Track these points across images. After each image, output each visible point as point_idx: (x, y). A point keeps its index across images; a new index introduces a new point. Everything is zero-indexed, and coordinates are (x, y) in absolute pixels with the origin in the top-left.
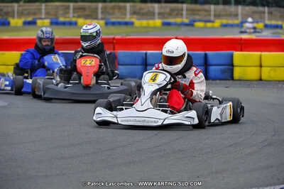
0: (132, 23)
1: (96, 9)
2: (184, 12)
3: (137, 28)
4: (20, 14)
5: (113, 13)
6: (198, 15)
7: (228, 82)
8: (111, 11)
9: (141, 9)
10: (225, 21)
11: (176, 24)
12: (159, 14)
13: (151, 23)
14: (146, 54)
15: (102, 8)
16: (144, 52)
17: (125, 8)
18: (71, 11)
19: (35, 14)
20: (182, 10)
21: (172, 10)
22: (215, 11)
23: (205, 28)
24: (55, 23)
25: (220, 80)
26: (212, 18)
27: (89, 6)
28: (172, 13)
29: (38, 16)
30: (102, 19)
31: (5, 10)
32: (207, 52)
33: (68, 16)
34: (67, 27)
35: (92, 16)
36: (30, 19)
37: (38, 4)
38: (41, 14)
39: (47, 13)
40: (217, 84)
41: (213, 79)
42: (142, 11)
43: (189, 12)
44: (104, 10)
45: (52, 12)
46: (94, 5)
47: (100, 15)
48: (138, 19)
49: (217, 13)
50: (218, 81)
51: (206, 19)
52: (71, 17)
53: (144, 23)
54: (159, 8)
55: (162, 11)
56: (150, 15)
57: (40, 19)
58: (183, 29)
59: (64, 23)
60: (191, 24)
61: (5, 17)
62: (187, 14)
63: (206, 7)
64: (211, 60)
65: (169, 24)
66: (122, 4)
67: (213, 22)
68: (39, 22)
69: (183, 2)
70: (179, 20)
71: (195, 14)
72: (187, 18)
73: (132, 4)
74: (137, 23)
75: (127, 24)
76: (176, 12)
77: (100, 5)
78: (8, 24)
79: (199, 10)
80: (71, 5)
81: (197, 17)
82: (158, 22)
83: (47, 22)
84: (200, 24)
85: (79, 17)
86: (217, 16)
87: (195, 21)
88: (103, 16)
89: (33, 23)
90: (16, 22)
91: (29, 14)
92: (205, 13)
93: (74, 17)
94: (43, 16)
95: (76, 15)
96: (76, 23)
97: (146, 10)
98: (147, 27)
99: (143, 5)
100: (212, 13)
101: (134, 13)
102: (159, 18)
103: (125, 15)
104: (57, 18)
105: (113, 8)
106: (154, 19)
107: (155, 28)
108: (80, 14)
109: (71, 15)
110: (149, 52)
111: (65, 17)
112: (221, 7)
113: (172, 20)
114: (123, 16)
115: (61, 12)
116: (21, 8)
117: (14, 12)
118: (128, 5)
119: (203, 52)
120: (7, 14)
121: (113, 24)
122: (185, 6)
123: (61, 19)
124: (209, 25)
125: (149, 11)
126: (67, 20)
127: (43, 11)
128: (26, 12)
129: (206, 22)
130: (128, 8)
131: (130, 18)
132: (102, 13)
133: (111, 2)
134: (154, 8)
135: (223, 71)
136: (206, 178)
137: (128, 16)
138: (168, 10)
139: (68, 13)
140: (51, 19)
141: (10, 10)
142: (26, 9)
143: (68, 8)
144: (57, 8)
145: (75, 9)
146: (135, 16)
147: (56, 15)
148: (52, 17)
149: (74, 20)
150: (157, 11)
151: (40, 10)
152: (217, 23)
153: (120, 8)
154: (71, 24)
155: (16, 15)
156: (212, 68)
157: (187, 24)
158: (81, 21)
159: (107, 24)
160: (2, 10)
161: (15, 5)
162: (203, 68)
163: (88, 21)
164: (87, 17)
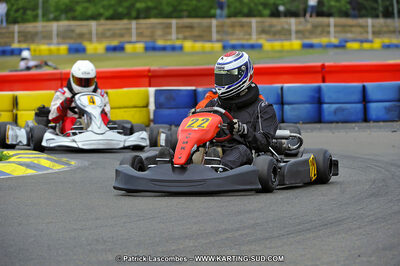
0: (260, 46)
1: (209, 27)
2: (332, 29)
3: (268, 52)
4: (101, 37)
5: (233, 33)
6: (351, 32)
7: (395, 124)
8: (230, 30)
9: (271, 26)
10: (387, 41)
11: (321, 46)
12: (297, 32)
13: (287, 45)
14: (282, 88)
15: (217, 26)
16: (280, 85)
17: (249, 25)
18: (174, 30)
19: (122, 36)
20: (329, 26)
21: (315, 27)
22: (373, 26)
23: (361, 50)
24: (151, 48)
25: (384, 121)
26: (370, 37)
27: (199, 24)
28: (312, 32)
29: (126, 39)
30: (218, 41)
31: (78, 30)
32: (366, 84)
33: (169, 37)
34: (169, 53)
35: (204, 36)
36: (115, 43)
37: (125, 21)
38: (131, 36)
39: (140, 35)
40: (380, 127)
41: (375, 121)
42: (273, 29)
43: (339, 29)
44: (221, 30)
45: (147, 32)
46: (205, 21)
47: (215, 36)
48: (268, 40)
49: (377, 29)
50: (382, 124)
51: (360, 37)
52: (174, 39)
53: (277, 45)
54: (297, 24)
55: (301, 28)
56: (285, 34)
57: (130, 42)
58: (332, 52)
59: (164, 49)
60: (341, 46)
61: (79, 41)
62: (335, 32)
63: (361, 21)
64: (372, 95)
65: (311, 46)
66: (245, 20)
67: (371, 42)
68: (129, 47)
69: (329, 15)
70: (324, 40)
71: (346, 32)
72: (335, 37)
73: (258, 19)
74: (267, 45)
75: (253, 47)
76: (319, 30)
77: (214, 22)
78: (83, 50)
79: (351, 26)
80: (174, 22)
81: (349, 36)
82: (296, 44)
83: (140, 47)
84: (355, 45)
85: (185, 38)
86: (377, 33)
87: (346, 41)
88: (219, 37)
89: (120, 49)
90: (95, 47)
91: (114, 36)
92: (358, 29)
93: (178, 39)
94: (134, 39)
95: (180, 36)
96: (181, 48)
97: (279, 28)
98: (281, 51)
99: (274, 21)
100: (370, 30)
101: (263, 31)
102: (297, 38)
103: (250, 34)
104: (154, 42)
105: (233, 26)
106: (289, 39)
107: (291, 52)
108: (187, 34)
109: (174, 36)
110: (286, 85)
111: (166, 40)
112: (381, 21)
113: (315, 41)
114: (247, 37)
115: (159, 32)
116: (101, 29)
117: (90, 33)
118: (254, 21)
119: (360, 84)
120: (81, 36)
121: (234, 47)
122: (332, 20)
123: (160, 43)
124: (366, 46)
125: (283, 29)
126: (169, 43)
127: (134, 31)
128: (108, 34)
129: (362, 41)
130: (254, 25)
131: (257, 39)
132: (218, 32)
133: (230, 17)
134: (290, 25)
135: (388, 110)
136: (370, 257)
137: (254, 36)
138: (309, 26)
139: (170, 33)
140: (145, 42)
141: (84, 30)
142: (109, 30)
143: (169, 26)
144: (153, 27)
145: (180, 28)
146: (264, 36)
147: (152, 36)
148: (148, 39)
149: (178, 43)
150: (293, 28)
151: (129, 29)
152: (377, 43)
153: (242, 25)
154: (173, 48)
155: (94, 38)
156: (373, 106)
157: (336, 46)
158: (188, 45)
159: (224, 48)
160: (73, 31)
161: (93, 24)
162: (360, 106)
163: (198, 45)
164: (196, 39)
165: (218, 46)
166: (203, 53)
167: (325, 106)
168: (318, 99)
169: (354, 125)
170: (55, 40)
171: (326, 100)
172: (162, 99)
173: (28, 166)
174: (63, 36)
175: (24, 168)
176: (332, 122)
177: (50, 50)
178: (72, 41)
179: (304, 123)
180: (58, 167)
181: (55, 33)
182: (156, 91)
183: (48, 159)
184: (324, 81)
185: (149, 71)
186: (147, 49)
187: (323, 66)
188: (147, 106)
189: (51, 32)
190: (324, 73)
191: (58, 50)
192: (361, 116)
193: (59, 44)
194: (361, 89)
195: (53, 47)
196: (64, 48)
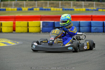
0: (73, 10)
2: (94, 5)
3: (76, 11)
4: (27, 6)
5: (65, 6)
6: (100, 6)
8: (65, 5)
9: (77, 4)
11: (91, 10)
12: (85, 6)
13: (81, 9)
14: (80, 22)
15: (61, 3)
16: (79, 21)
17: (70, 3)
18: (48, 4)
20: (93, 4)
21: (90, 4)
23: (103, 11)
24: (41, 9)
28: (89, 5)
29: (33, 7)
30: (61, 8)
31: (20, 4)
32: (104, 21)
34: (47, 11)
35: (57, 6)
36: (31, 8)
37: (34, 1)
38: (35, 6)
39: (38, 5)
44: (62, 4)
45: (40, 5)
46: (57, 2)
47: (60, 6)
48: (76, 8)
51: (102, 8)
52: (48, 7)
53: (78, 9)
55: (85, 4)
56: (81, 6)
57: (35, 8)
58: (94, 12)
59: (45, 10)
60: (97, 10)
61: (20, 7)
62: (95, 6)
63: (103, 3)
65: (88, 10)
66: (69, 2)
68: (35, 9)
69: (93, 1)
70: (92, 8)
71: (98, 6)
72: (95, 7)
74: (75, 9)
75: (71, 10)
77: (60, 2)
78: (21, 10)
79: (100, 4)
80: (48, 2)
81: (99, 7)
82: (84, 9)
83: (38, 9)
84: (101, 10)
85: (51, 7)
87: (98, 9)
89: (32, 9)
90: (25, 9)
91: (30, 6)
92: (102, 5)
93: (49, 7)
94: (36, 6)
95: (50, 6)
96: (50, 10)
97: (79, 4)
98: (80, 11)
99: (78, 2)
101: (74, 5)
102: (84, 7)
103: (70, 6)
104: (42, 8)
105: (66, 3)
107: (83, 11)
108: (52, 5)
109: (48, 6)
111: (46, 7)
113: (89, 8)
114: (70, 7)
115: (44, 5)
116: (27, 3)
117: (24, 5)
118: (72, 2)
119: (102, 21)
120: (21, 5)
121: (66, 10)
122: (94, 3)
123: (44, 8)
126: (47, 8)
127: (36, 4)
128: (29, 5)
132: (61, 5)
133: (64, 1)
134: (82, 3)
137: (72, 6)
138: (88, 4)
139: (47, 5)
141: (22, 4)
142: (29, 4)
143: (47, 3)
144: (42, 3)
145: (50, 4)
146: (75, 7)
147: (42, 6)
148: (40, 7)
149: (49, 8)
150: (83, 4)
153: (68, 3)
154: (48, 10)
155: (25, 6)
157: (95, 10)
158: (52, 9)
159: (63, 10)
160: (19, 4)
161: (24, 2)
162: (102, 28)
163: (55, 9)
164: (55, 7)
165: (61, 9)
166: (57, 11)
167: (92, 28)
168: (90, 25)
169: (100, 33)
170: (13, 6)
171: (93, 26)
172: (44, 24)
173: (4, 43)
174: (16, 5)
175: (4, 44)
176: (94, 32)
177: (12, 10)
178: (18, 7)
179: (86, 32)
180: (13, 44)
181: (13, 4)
182: (43, 22)
183: (10, 41)
184: (92, 20)
185: (41, 16)
186: (40, 10)
187: (92, 16)
188: (40, 26)
189: (12, 4)
190: (92, 18)
191: (14, 9)
192: (102, 31)
193: (14, 8)
194: (103, 23)
195: (13, 9)
196: (16, 9)
